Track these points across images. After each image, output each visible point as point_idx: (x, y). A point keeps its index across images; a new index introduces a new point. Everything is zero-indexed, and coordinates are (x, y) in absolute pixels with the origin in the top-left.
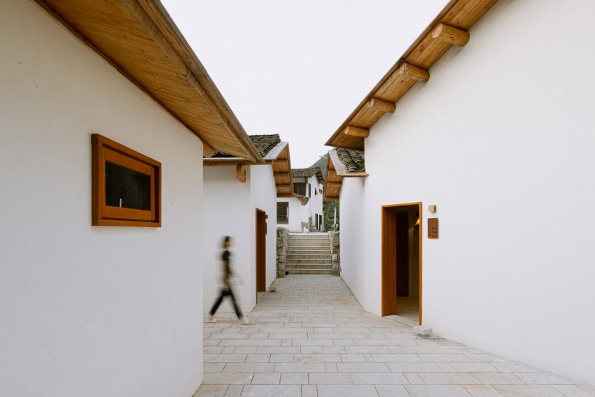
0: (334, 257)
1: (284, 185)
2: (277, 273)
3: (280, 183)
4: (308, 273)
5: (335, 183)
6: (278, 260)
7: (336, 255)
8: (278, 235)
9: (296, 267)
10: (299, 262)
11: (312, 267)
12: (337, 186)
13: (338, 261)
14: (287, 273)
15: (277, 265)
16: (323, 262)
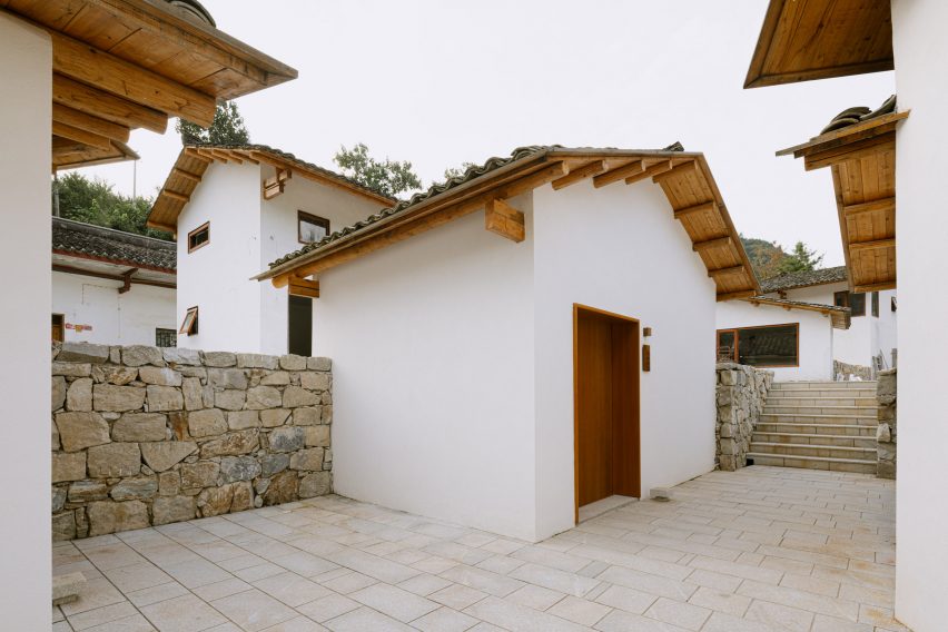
0: (881, 430)
1: (726, 268)
2: (717, 460)
3: (718, 266)
4: (804, 465)
5: (875, 240)
6: (718, 432)
7: (887, 425)
8: (720, 380)
9: (775, 450)
10: (786, 439)
11: (818, 452)
12: (881, 247)
13: (891, 442)
14: (750, 462)
15: (718, 442)
16: (853, 443)
